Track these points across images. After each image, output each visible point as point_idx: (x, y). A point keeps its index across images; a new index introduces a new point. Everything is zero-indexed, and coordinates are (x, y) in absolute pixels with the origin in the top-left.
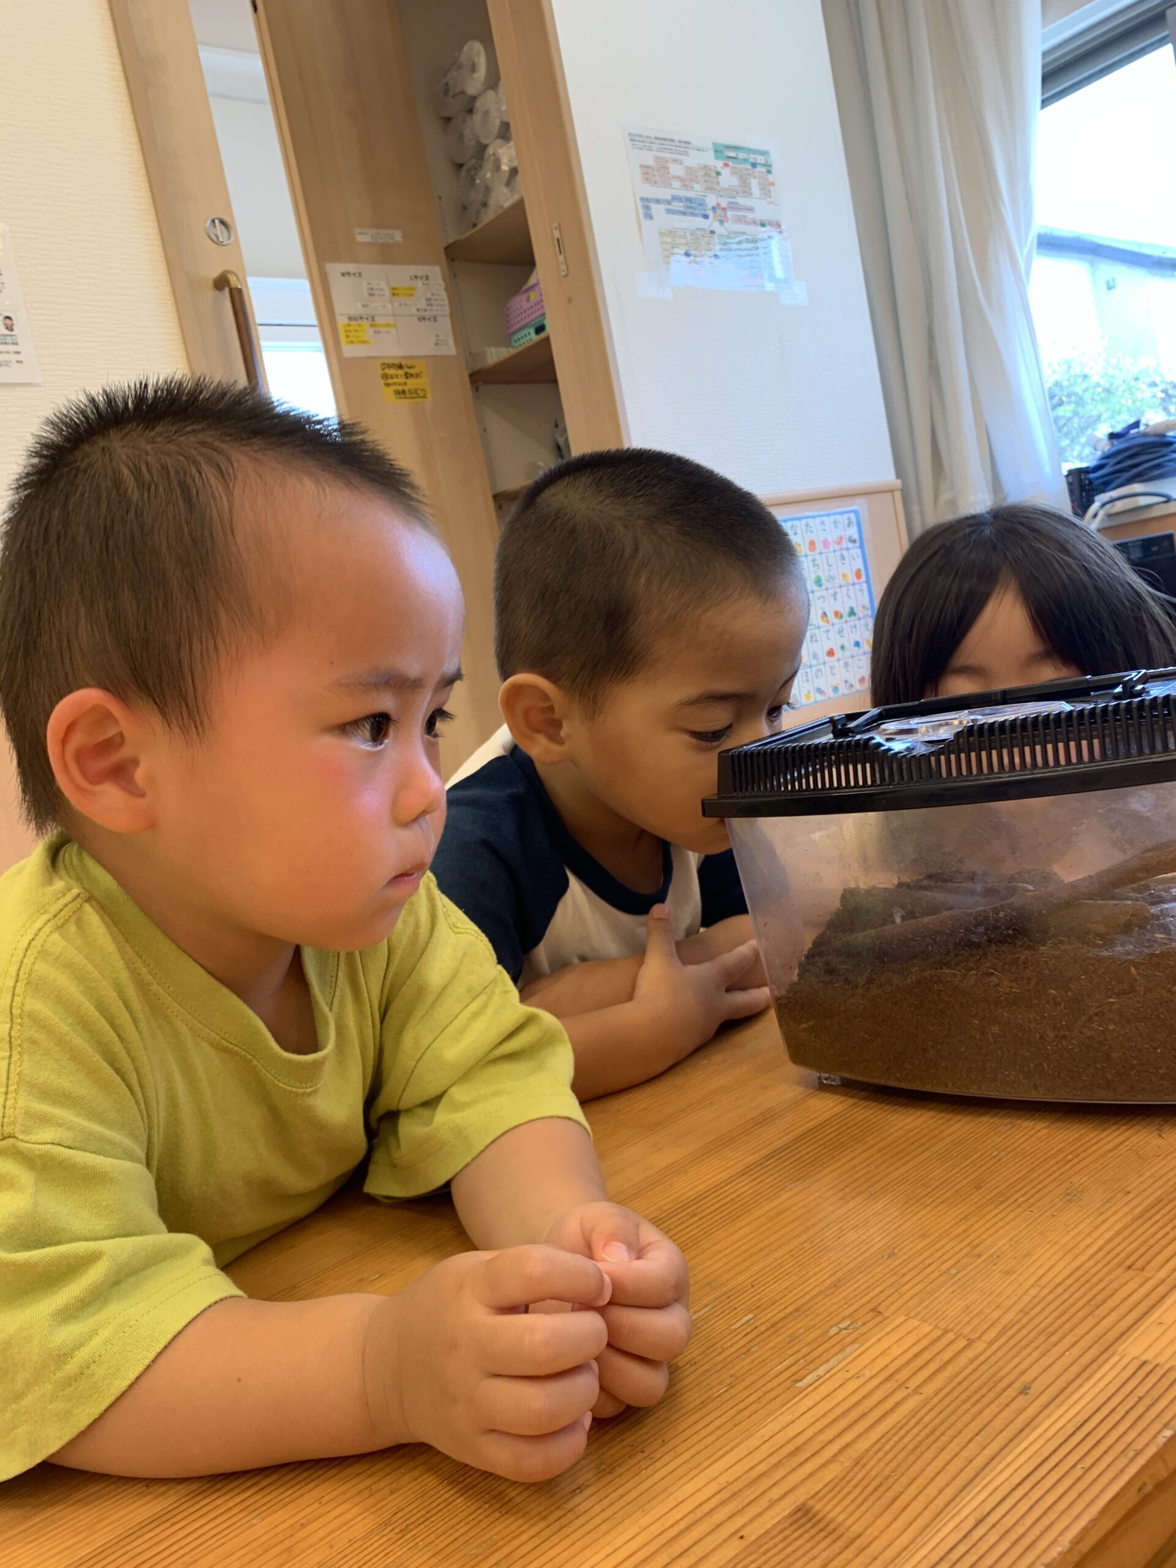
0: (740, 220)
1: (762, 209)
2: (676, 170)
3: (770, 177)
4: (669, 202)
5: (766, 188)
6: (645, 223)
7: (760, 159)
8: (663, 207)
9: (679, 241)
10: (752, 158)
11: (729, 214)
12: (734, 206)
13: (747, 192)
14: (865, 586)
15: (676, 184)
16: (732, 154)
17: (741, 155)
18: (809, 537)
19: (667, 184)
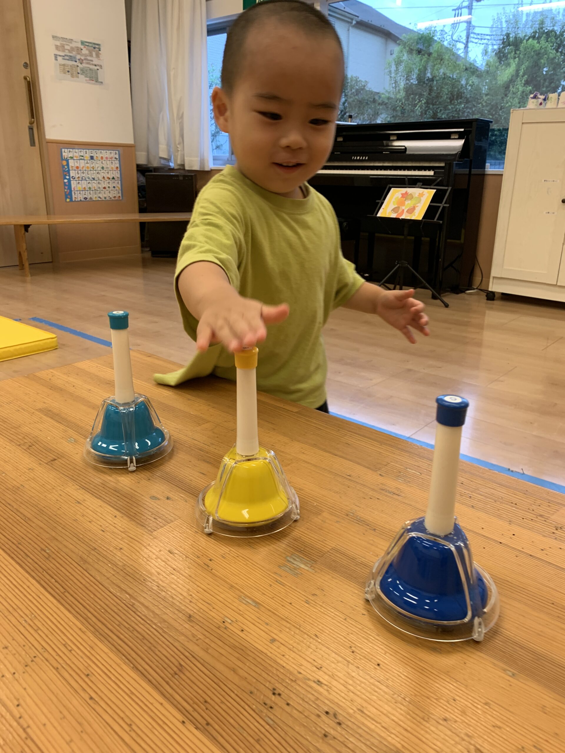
0: (88, 63)
1: (96, 61)
2: (67, 47)
3: (100, 52)
4: (64, 56)
5: (98, 56)
6: (55, 61)
7: (96, 46)
8: (61, 58)
9: (66, 67)
10: (94, 46)
11: (84, 61)
12: (86, 59)
13: (91, 55)
14: (119, 172)
15: (67, 51)
16: (87, 44)
17: (90, 45)
18: (101, 155)
19: (64, 51)
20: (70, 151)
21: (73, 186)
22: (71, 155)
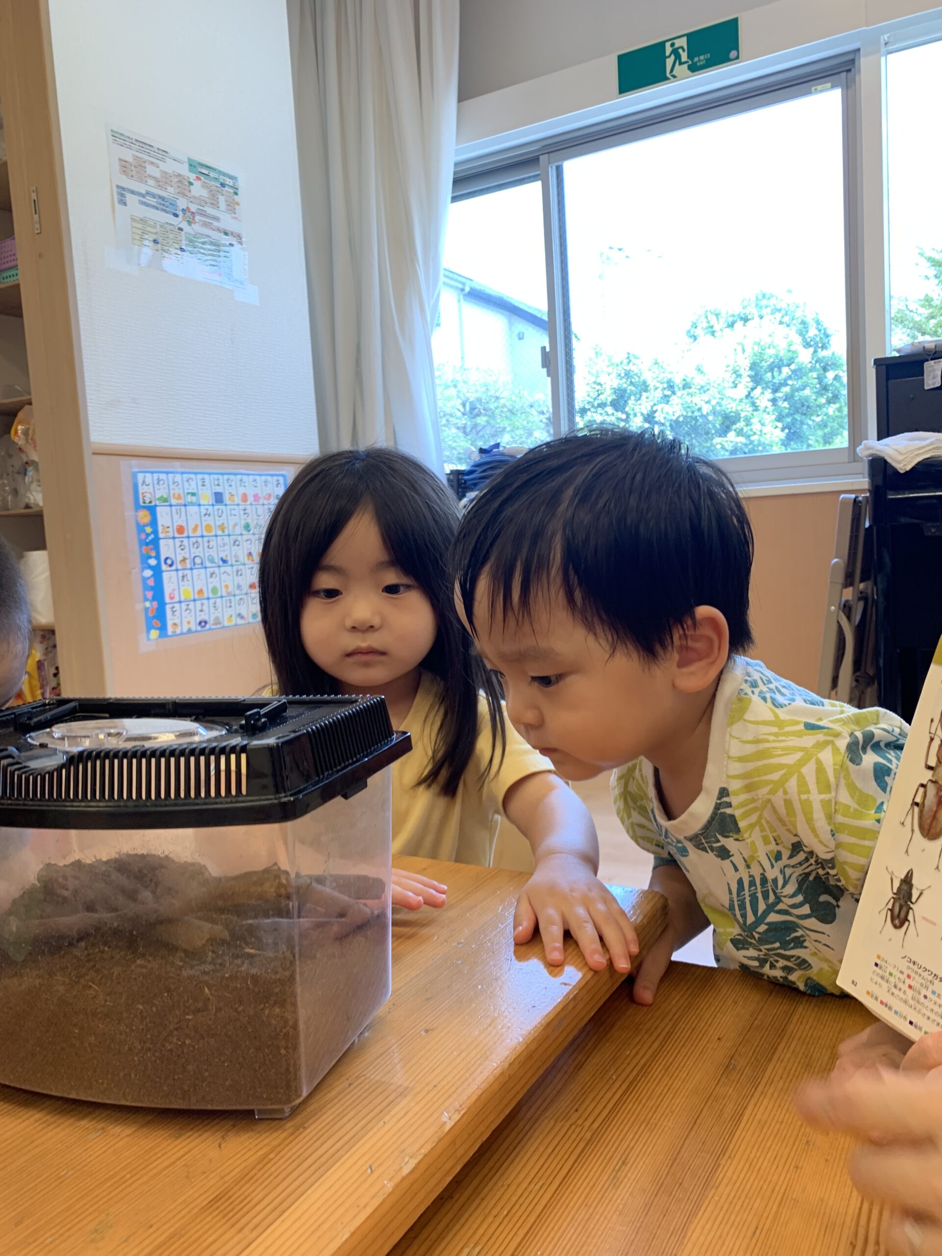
0: (205, 225)
1: (227, 222)
2: (151, 170)
3: (236, 198)
4: (143, 196)
5: (232, 207)
6: (118, 207)
7: (228, 181)
8: (136, 198)
9: (149, 229)
10: (222, 178)
11: (197, 218)
12: (203, 214)
13: (215, 205)
15: (151, 182)
16: (205, 171)
17: (212, 174)
18: (242, 490)
19: (142, 180)
20: (159, 480)
21: (167, 591)
22: (161, 492)
